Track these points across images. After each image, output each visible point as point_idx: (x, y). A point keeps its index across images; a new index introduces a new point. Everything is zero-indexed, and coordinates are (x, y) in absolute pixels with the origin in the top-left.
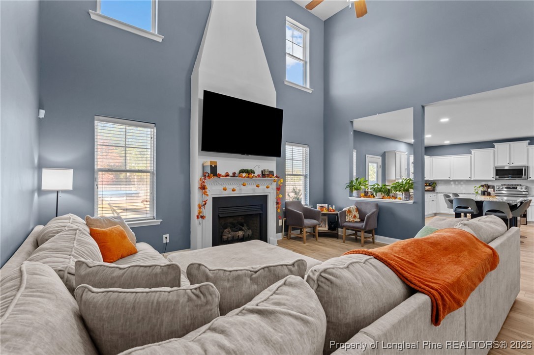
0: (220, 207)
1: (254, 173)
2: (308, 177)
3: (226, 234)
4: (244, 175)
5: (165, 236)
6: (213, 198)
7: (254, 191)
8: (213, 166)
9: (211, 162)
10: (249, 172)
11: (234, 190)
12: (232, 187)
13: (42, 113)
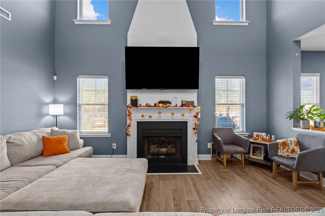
0: (144, 129)
1: (171, 103)
2: (245, 105)
3: (152, 149)
4: (161, 105)
5: (113, 144)
6: (137, 122)
7: (173, 118)
8: (134, 99)
9: (131, 96)
10: (166, 103)
11: (150, 117)
12: (149, 115)
13: (55, 78)
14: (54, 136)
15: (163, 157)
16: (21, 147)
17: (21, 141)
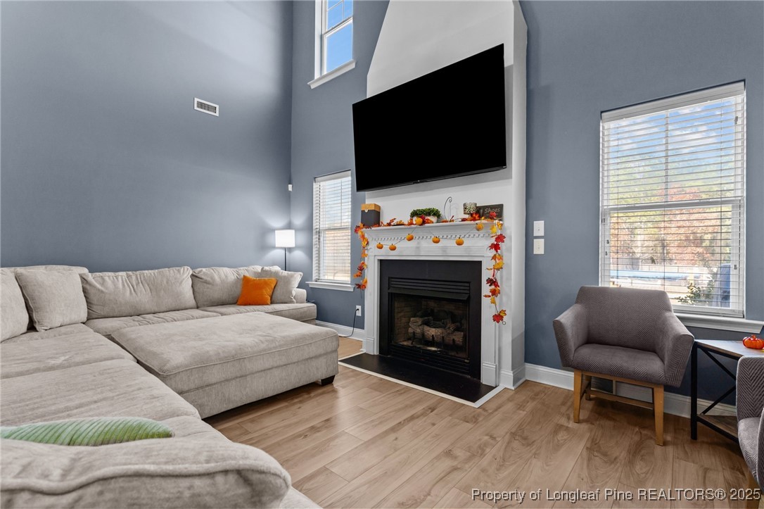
0: (390, 276)
1: (439, 215)
3: (412, 326)
4: (416, 220)
5: (357, 307)
6: (379, 261)
8: (375, 211)
9: (364, 206)
10: (424, 214)
11: (393, 249)
13: (290, 187)
14: (263, 277)
15: (433, 349)
16: (210, 286)
17: (212, 278)
